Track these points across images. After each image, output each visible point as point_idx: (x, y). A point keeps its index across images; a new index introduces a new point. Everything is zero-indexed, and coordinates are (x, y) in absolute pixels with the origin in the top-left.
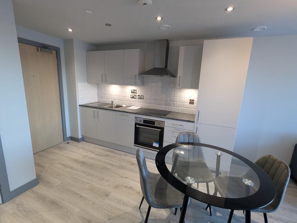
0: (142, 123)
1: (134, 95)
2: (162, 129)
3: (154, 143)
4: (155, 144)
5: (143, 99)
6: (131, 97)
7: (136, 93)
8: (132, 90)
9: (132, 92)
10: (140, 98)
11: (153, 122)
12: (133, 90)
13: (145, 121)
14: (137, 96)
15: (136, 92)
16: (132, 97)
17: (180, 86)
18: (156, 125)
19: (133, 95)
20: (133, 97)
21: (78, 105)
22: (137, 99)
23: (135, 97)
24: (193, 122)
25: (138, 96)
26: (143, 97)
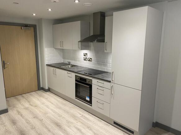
4: (87, 98)
6: (84, 60)
7: (87, 56)
9: (84, 55)
13: (81, 79)
14: (88, 59)
17: (106, 51)
18: (87, 82)
21: (45, 65)
24: (110, 82)
26: (91, 59)
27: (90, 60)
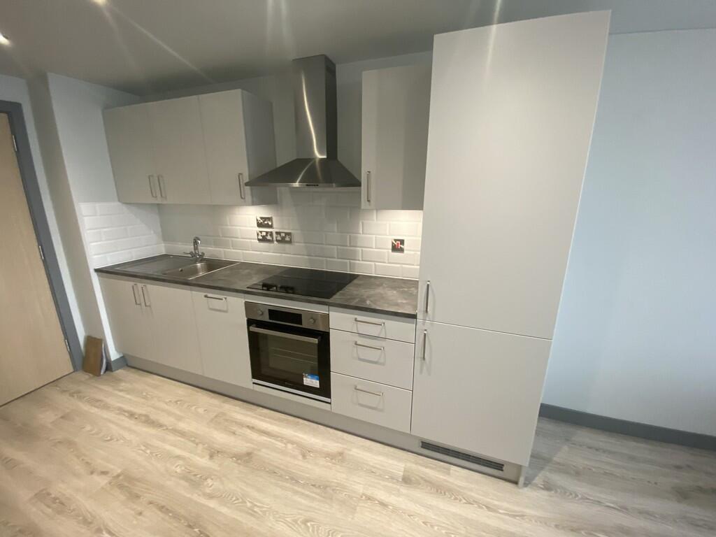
0: (266, 318)
1: (267, 233)
2: (324, 338)
3: (306, 377)
4: (309, 380)
5: (290, 242)
6: (259, 240)
7: (271, 227)
8: (259, 219)
9: (259, 225)
10: (282, 241)
11: (296, 317)
12: (261, 218)
13: (274, 313)
14: (274, 235)
15: (270, 223)
16: (260, 237)
17: (370, 205)
18: (306, 324)
19: (264, 234)
20: (264, 240)
21: (92, 271)
22: (275, 242)
23: (269, 237)
24: (414, 317)
25: (277, 233)
26: (289, 234)
27: (285, 239)
